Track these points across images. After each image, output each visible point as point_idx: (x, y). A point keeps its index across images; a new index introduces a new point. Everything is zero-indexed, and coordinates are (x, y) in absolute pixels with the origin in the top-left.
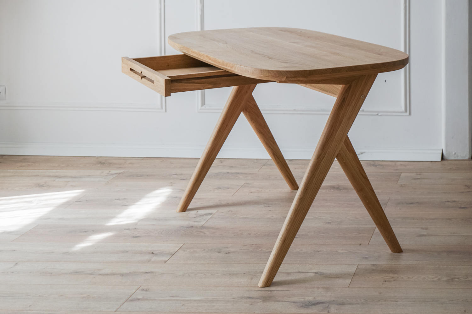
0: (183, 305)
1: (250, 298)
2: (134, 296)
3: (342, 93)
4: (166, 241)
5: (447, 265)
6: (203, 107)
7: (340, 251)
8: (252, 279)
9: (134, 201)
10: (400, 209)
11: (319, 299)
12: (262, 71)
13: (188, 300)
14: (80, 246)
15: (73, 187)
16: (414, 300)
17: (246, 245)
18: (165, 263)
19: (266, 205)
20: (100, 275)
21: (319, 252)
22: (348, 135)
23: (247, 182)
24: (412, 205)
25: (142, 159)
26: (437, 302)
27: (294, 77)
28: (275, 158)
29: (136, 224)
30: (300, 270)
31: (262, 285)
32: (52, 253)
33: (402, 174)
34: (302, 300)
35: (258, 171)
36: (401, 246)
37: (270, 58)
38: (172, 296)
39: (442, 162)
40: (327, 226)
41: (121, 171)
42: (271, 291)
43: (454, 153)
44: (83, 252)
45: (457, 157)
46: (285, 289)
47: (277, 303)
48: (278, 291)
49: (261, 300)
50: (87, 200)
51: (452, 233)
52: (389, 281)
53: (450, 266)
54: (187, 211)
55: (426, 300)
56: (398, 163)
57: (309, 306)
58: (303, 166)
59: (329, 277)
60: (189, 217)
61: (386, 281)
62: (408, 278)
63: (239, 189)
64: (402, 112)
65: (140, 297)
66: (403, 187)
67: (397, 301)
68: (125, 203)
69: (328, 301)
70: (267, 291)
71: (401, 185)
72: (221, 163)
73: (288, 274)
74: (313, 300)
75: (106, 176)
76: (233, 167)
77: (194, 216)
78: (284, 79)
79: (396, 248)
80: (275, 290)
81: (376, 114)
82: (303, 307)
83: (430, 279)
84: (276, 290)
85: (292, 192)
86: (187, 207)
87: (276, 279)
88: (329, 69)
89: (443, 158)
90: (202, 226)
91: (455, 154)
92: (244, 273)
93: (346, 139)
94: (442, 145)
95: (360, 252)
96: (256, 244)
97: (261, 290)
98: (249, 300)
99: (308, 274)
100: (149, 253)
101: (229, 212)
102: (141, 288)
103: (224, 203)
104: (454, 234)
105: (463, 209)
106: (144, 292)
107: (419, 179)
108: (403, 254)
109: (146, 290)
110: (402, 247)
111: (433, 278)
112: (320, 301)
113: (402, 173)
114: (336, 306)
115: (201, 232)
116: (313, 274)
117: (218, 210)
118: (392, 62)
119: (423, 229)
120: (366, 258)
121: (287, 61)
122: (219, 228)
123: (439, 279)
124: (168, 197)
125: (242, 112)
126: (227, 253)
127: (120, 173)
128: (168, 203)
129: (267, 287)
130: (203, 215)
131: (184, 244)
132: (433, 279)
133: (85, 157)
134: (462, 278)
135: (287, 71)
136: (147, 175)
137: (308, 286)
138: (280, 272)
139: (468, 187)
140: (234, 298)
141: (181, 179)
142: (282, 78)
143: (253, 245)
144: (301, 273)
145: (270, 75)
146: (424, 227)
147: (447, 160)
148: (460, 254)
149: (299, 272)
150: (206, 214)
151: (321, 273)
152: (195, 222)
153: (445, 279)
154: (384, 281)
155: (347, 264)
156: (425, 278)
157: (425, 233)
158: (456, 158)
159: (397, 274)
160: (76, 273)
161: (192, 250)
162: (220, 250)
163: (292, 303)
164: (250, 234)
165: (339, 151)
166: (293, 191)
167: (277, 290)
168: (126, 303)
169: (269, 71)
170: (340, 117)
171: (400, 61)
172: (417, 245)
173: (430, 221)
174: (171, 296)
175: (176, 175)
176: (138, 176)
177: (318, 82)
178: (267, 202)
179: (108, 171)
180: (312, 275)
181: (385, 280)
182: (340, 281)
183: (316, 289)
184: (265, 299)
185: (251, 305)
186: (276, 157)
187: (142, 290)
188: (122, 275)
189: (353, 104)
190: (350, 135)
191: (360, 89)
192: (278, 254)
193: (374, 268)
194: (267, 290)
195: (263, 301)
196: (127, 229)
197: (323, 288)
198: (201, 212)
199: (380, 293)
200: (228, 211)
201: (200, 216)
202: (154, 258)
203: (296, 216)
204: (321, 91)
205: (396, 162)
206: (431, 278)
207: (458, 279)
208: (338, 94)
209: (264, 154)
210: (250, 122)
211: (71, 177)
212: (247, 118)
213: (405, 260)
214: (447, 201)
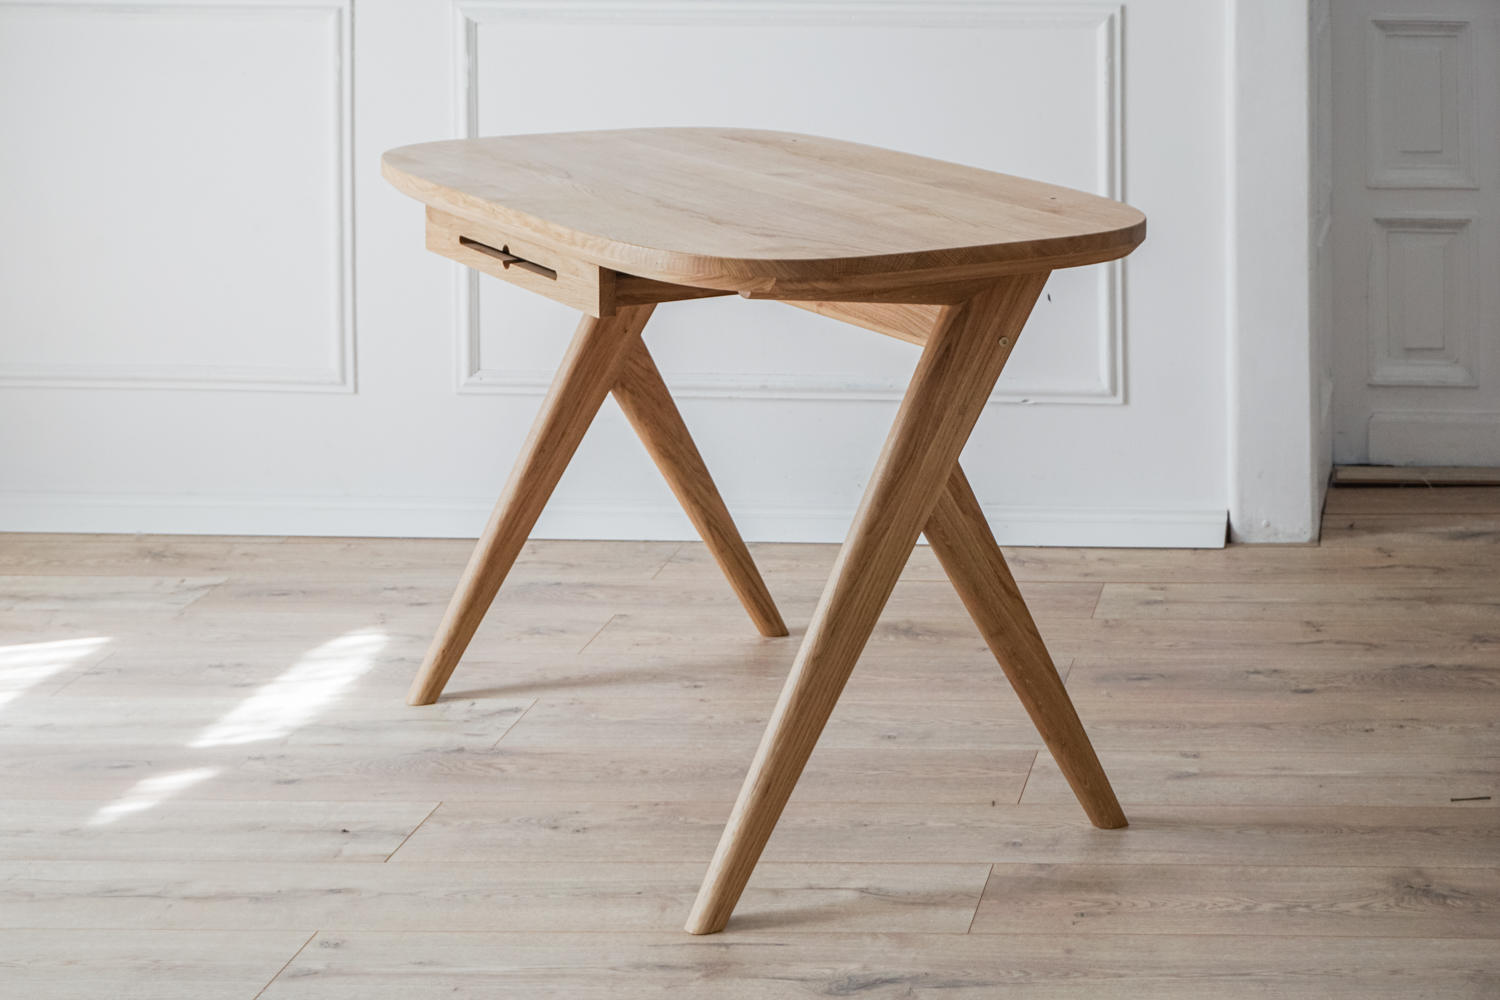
0: (455, 990)
1: (663, 967)
2: (299, 964)
3: (942, 329)
4: (383, 794)
5: (1269, 866)
6: (475, 379)
7: (931, 824)
8: (663, 909)
9: (271, 672)
10: (1109, 695)
11: (880, 970)
12: (701, 261)
13: (471, 975)
14: (113, 812)
15: (72, 630)
16: (1175, 972)
17: (636, 807)
18: (386, 861)
19: (687, 683)
20: (186, 898)
21: (865, 825)
22: (960, 460)
23: (623, 613)
24: (1145, 684)
25: (281, 540)
26: (1248, 978)
27: (799, 281)
28: (713, 536)
29: (283, 743)
30: (813, 882)
31: (697, 929)
32: (28, 831)
33: (1107, 588)
34: (828, 972)
35: (653, 578)
36: (1123, 807)
37: (718, 223)
38: (420, 963)
39: (1227, 550)
40: (886, 746)
41: (220, 579)
42: (727, 945)
43: (1264, 523)
44: (124, 830)
45: (1276, 534)
46: (771, 940)
47: (749, 980)
48: (750, 944)
49: (698, 975)
50: (119, 670)
51: (1276, 768)
52: (1092, 915)
53: (1279, 870)
54: (441, 702)
55: (1214, 972)
56: (1091, 555)
57: (851, 992)
58: (795, 563)
59: (906, 904)
60: (447, 721)
61: (1082, 915)
62: (1153, 905)
63: (597, 635)
64: (1102, 395)
65: (319, 966)
66: (1111, 627)
67: (1120, 976)
68: (243, 679)
69: (908, 976)
70: (714, 944)
71: (1107, 621)
72: (534, 553)
73: (776, 893)
74: (861, 973)
75: (172, 593)
76: (571, 566)
77: (465, 717)
78: (769, 287)
79: (1107, 812)
80: (738, 944)
81: (1019, 399)
82: (831, 994)
83: (1220, 907)
84: (744, 944)
85: (766, 642)
86: (440, 691)
87: (739, 910)
88: (909, 254)
89: (1229, 538)
90: (492, 749)
91: (1268, 525)
92: (639, 891)
93: (955, 474)
94: (1227, 500)
95: (994, 825)
96: (667, 804)
97: (695, 944)
98: (660, 974)
99: (840, 893)
100: (334, 831)
101: (572, 704)
102: (317, 938)
103: (552, 676)
104: (1283, 773)
105: (1306, 696)
106: (330, 951)
107: (1161, 602)
108: (1129, 832)
109: (337, 945)
110: (1127, 813)
111: (1228, 906)
112: (884, 977)
113: (1106, 586)
114: (936, 991)
115: (489, 765)
116: (857, 895)
117: (538, 699)
118: (1099, 234)
119: (1184, 755)
120: (1014, 844)
121: (771, 233)
122: (547, 754)
123: (1248, 908)
124: (377, 660)
125: (610, 393)
126: (578, 831)
127: (216, 586)
128: (378, 678)
129: (715, 932)
130: (492, 714)
131: (441, 803)
132: (1230, 909)
133: (98, 535)
134: (1319, 905)
135: (778, 262)
136: (304, 592)
137: (841, 930)
138: (751, 889)
139: (1314, 627)
140: (613, 969)
141: (412, 605)
142: (764, 281)
143: (657, 804)
144: (818, 891)
145: (725, 272)
146: (1187, 749)
147: (1242, 544)
148: (1307, 832)
149: (811, 888)
150: (501, 712)
151: (879, 889)
152: (468, 735)
153: (1267, 907)
154: (1076, 915)
155: (958, 864)
156: (1205, 906)
157: (1193, 770)
158: (1272, 540)
159: (1117, 893)
160: (110, 893)
161: (468, 822)
162: (555, 821)
163: (798, 983)
164: (644, 772)
165: (933, 512)
166: (767, 639)
167: (747, 942)
168: (275, 984)
169: (722, 261)
170: (937, 403)
171: (1122, 232)
172: (1169, 805)
173: (1206, 731)
174: (415, 964)
175: (394, 592)
176: (273, 595)
177: (868, 296)
178: (689, 675)
179: (179, 579)
180: (851, 896)
181: (1083, 911)
182: (941, 916)
183: (868, 940)
184: (714, 970)
185: (669, 987)
186: (716, 534)
187: (322, 944)
188: (256, 899)
189: (975, 365)
190: (965, 460)
191: (997, 320)
192: (746, 832)
193: (1042, 874)
194: (716, 942)
195: (706, 976)
196: (258, 759)
197: (889, 935)
198: (483, 704)
199: (1069, 951)
200: (571, 701)
201: (483, 716)
202: (350, 848)
203: (801, 713)
204: (871, 325)
205: (1083, 550)
206: (1221, 905)
207: (1307, 906)
208: (927, 336)
209: (679, 524)
210: (634, 424)
211: (64, 598)
212: (626, 410)
213: (1136, 850)
214: (1251, 670)
